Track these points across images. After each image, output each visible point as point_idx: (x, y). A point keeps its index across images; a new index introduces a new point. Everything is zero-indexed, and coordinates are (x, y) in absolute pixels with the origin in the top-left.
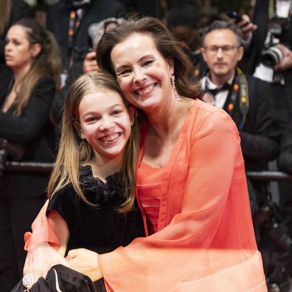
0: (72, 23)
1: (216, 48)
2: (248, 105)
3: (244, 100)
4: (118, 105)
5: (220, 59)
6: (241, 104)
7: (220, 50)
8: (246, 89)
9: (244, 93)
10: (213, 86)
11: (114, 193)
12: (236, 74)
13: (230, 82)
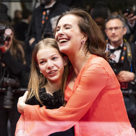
0: (44, 17)
1: (111, 29)
2: (131, 57)
3: (129, 55)
4: (56, 55)
5: (114, 34)
6: (128, 57)
7: (114, 29)
8: (129, 49)
9: (129, 51)
10: (112, 48)
11: (57, 100)
12: (124, 42)
13: (121, 45)
